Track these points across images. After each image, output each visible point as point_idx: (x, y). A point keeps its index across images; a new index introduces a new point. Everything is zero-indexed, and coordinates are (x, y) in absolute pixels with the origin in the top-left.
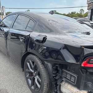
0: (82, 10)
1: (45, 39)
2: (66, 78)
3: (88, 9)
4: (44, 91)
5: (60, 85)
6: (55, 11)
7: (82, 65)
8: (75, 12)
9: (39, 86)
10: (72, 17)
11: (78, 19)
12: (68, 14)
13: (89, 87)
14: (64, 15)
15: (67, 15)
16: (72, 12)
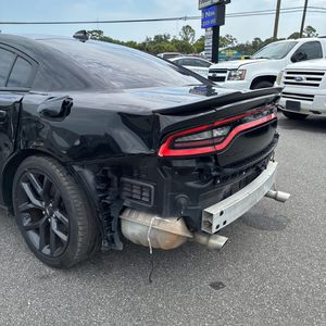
0: (187, 29)
1: (67, 106)
2: (131, 198)
3: (202, 27)
4: (79, 245)
5: (119, 220)
6: (100, 32)
7: (160, 155)
8: (167, 37)
9: (64, 237)
10: (155, 54)
11: (172, 60)
12: (144, 44)
13: (180, 204)
14: (132, 45)
15: (142, 48)
16: (156, 37)
